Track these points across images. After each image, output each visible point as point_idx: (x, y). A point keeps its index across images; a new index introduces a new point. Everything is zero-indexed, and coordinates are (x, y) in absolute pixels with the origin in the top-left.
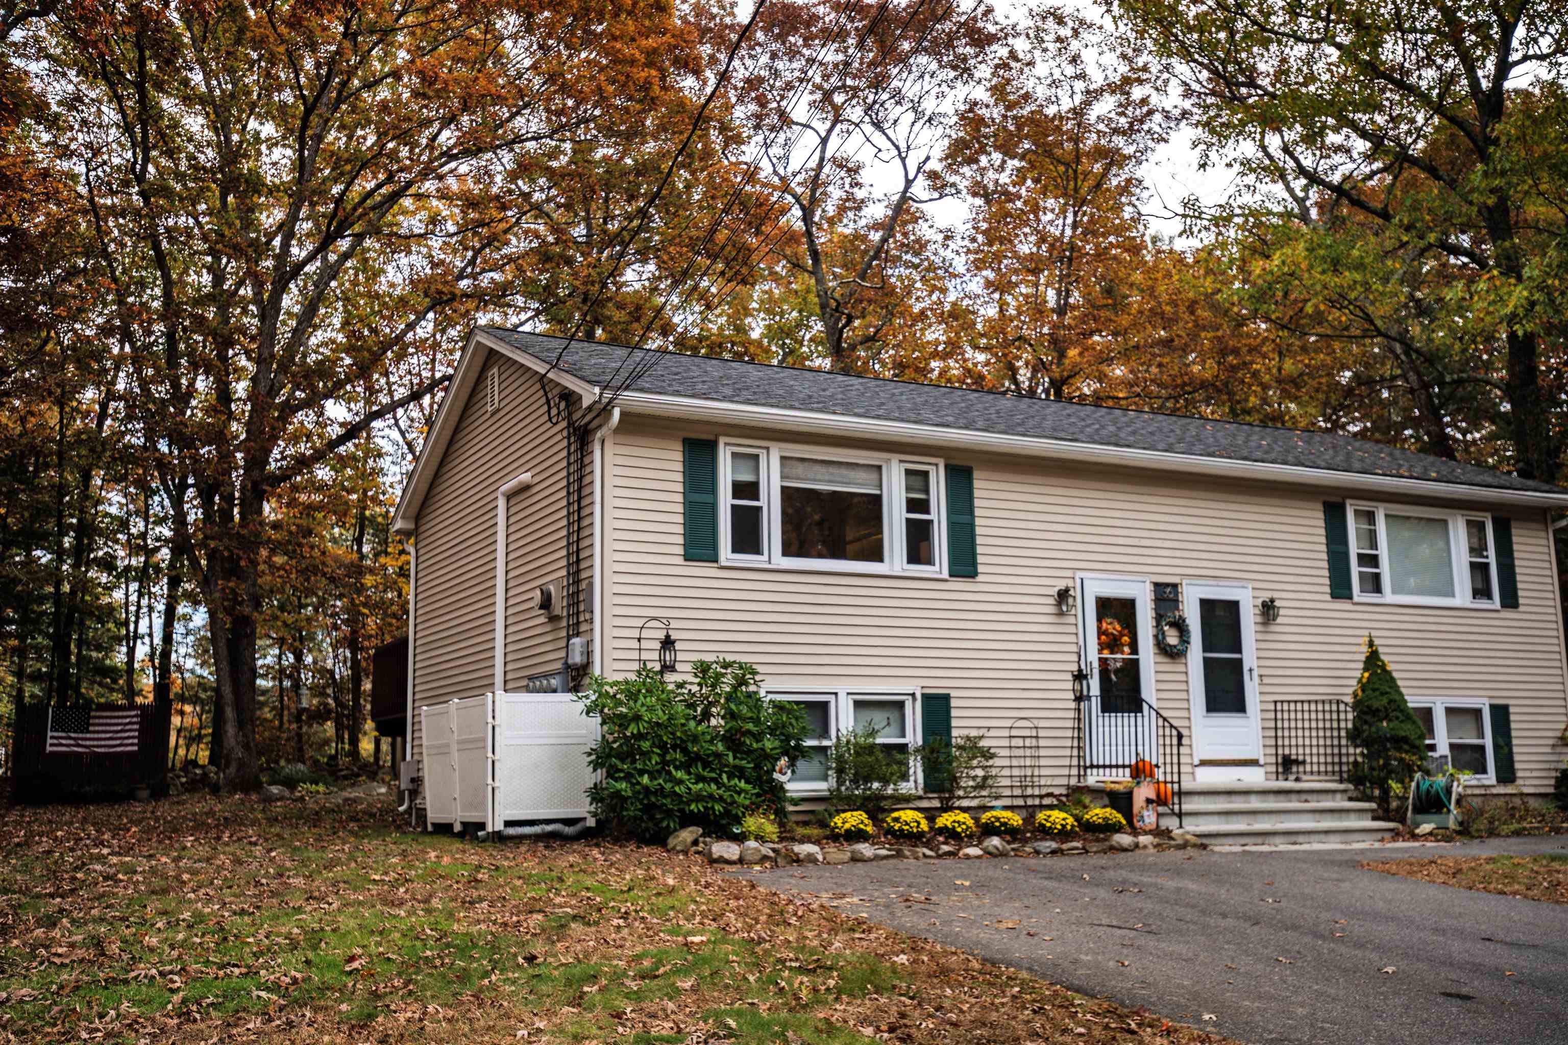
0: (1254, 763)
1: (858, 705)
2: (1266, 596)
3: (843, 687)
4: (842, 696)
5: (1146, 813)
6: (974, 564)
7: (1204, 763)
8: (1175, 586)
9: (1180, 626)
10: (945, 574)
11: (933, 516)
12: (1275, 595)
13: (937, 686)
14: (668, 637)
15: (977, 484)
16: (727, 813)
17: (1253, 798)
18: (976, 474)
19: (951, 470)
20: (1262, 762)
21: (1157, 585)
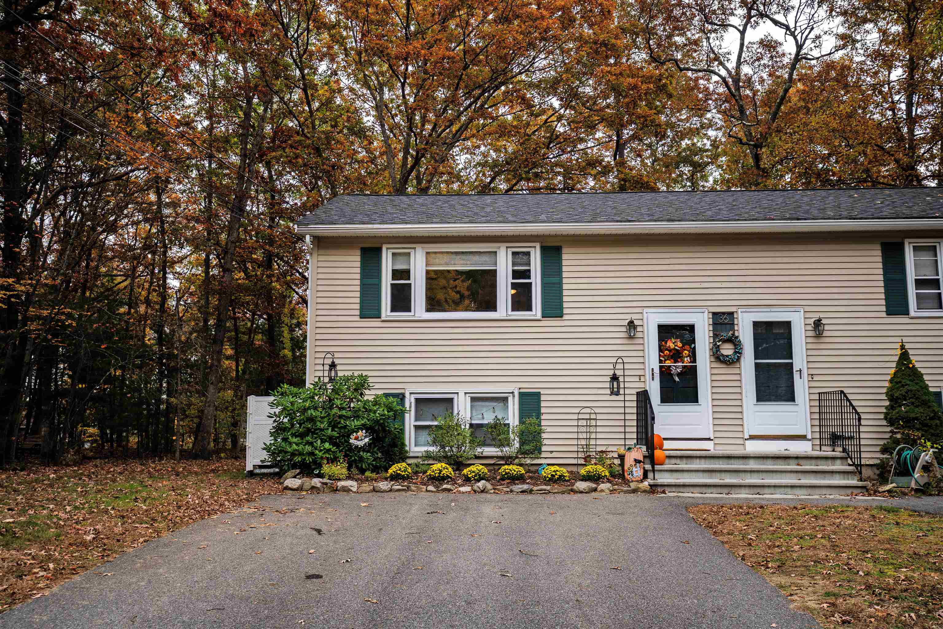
0: (803, 438)
1: (473, 399)
2: (816, 316)
3: (462, 389)
4: (462, 395)
5: (634, 469)
6: (561, 308)
7: (752, 438)
8: (732, 314)
9: (734, 341)
10: (539, 316)
11: (532, 280)
12: (822, 315)
13: (529, 387)
14: (333, 362)
15: (564, 257)
16: (315, 462)
17: (752, 462)
18: (564, 250)
19: (545, 250)
20: (809, 437)
21: (714, 314)
